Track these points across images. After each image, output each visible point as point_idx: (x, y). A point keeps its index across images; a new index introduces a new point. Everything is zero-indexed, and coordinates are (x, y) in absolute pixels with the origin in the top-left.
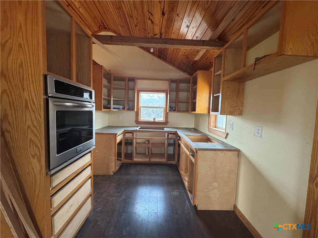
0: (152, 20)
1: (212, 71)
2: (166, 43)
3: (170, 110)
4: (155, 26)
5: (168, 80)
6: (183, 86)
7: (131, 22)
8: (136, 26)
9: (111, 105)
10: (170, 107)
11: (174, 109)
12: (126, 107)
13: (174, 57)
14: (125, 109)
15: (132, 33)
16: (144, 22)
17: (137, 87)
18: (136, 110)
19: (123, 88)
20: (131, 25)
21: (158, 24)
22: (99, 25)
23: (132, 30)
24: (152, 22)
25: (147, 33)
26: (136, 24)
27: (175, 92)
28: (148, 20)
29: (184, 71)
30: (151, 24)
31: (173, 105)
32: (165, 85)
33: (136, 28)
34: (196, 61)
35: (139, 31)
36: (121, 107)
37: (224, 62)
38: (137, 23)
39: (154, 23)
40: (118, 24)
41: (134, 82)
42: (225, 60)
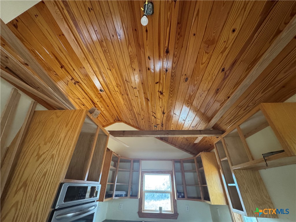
0: (155, 116)
1: (214, 153)
2: (168, 134)
3: (178, 197)
4: (158, 120)
5: (171, 160)
6: (187, 165)
7: (139, 118)
8: (142, 119)
9: (113, 192)
10: (177, 192)
11: (182, 194)
12: (129, 194)
13: (175, 140)
14: (128, 196)
15: (139, 124)
16: (149, 117)
17: (141, 168)
18: (139, 198)
19: (128, 170)
20: (139, 119)
21: (159, 118)
22: (115, 119)
23: (139, 122)
24: (155, 118)
25: (151, 124)
26: (142, 118)
27: (180, 173)
28: (152, 116)
29: (186, 150)
30: (154, 119)
31: (181, 189)
32: (169, 165)
33: (142, 121)
34: (196, 143)
35: (144, 122)
36: (124, 193)
37: (227, 149)
38: (144, 118)
39: (156, 118)
40: (129, 118)
41: (138, 163)
42: (226, 147)
